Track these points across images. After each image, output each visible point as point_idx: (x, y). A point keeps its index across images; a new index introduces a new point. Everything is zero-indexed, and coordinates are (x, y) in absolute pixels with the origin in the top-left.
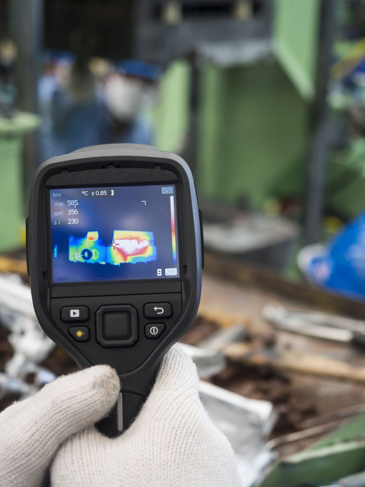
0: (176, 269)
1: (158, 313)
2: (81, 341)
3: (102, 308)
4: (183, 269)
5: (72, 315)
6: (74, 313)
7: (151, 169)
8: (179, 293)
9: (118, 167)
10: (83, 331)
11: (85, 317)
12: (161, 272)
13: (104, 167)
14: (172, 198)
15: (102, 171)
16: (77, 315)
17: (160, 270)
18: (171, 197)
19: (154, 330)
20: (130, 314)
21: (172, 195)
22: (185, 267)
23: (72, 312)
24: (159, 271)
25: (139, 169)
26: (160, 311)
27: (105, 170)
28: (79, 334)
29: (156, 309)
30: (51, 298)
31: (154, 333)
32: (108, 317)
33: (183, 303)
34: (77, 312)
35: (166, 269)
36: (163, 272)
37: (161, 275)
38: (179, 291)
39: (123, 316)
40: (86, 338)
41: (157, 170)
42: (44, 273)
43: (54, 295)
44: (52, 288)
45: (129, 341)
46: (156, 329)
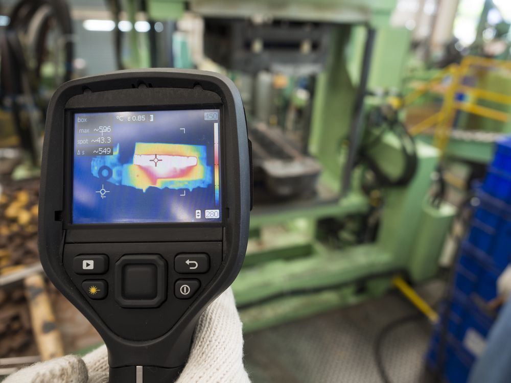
0: (218, 211)
1: (191, 268)
2: (95, 298)
3: (124, 258)
4: (225, 212)
5: (85, 267)
6: (88, 265)
7: (190, 90)
8: (220, 241)
9: (150, 86)
10: (97, 287)
11: (101, 269)
12: (200, 214)
13: (134, 87)
14: (216, 126)
15: (132, 91)
16: (91, 267)
18: (215, 124)
19: (185, 289)
20: (157, 268)
21: (216, 121)
22: (228, 209)
23: (85, 262)
24: (198, 213)
25: (175, 89)
26: (194, 265)
27: (136, 89)
28: (93, 290)
29: (188, 262)
30: (65, 243)
31: (185, 294)
32: (130, 270)
33: (224, 255)
34: (91, 262)
35: (206, 211)
36: (203, 214)
37: (200, 217)
38: (220, 238)
39: (147, 269)
40: (101, 296)
41: (198, 90)
42: (57, 213)
43: (69, 239)
44: (68, 231)
45: (153, 302)
46: (187, 288)
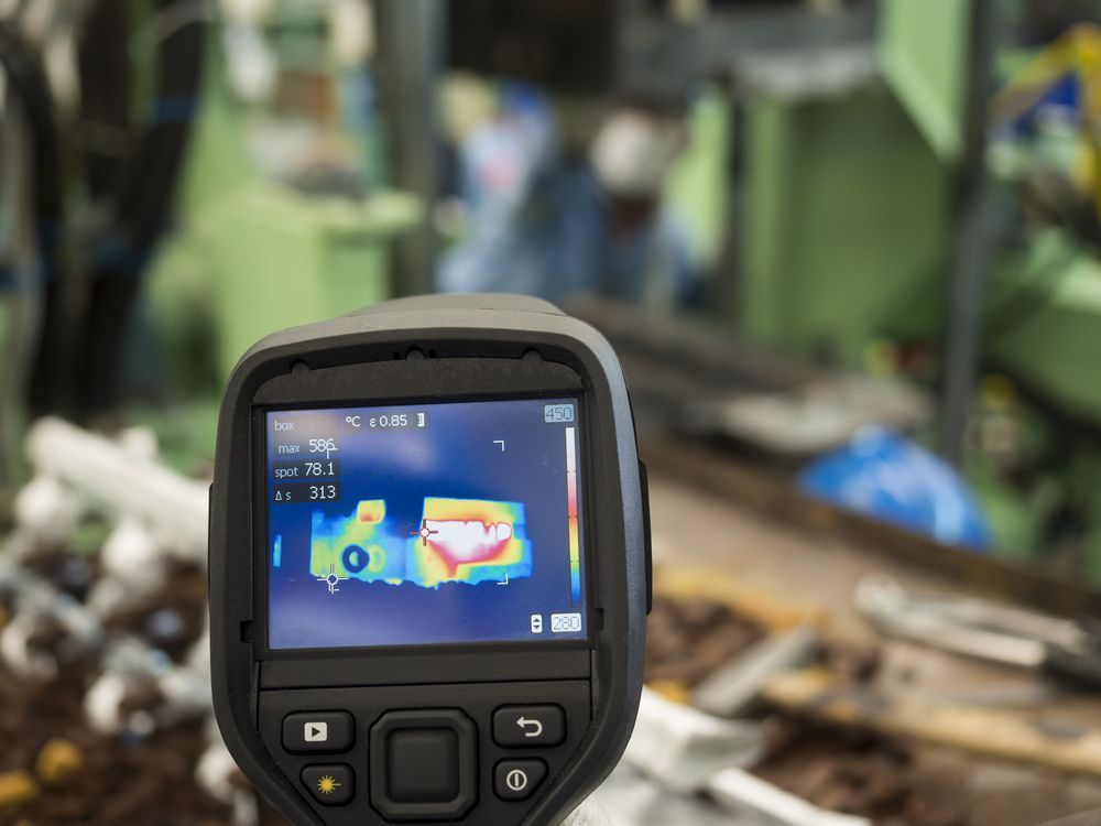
0: (579, 615)
1: (528, 735)
2: (330, 803)
3: (386, 717)
4: (594, 618)
5: (308, 737)
6: (315, 732)
7: (516, 361)
8: (585, 679)
9: (432, 355)
10: (336, 779)
11: (343, 741)
12: (540, 624)
13: (397, 357)
14: (570, 433)
15: (392, 366)
16: (322, 737)
17: (539, 617)
18: (568, 430)
19: (517, 779)
20: (456, 735)
21: (569, 425)
22: (601, 611)
23: (308, 727)
24: (537, 620)
25: (485, 360)
26: (534, 728)
27: (402, 362)
28: (327, 785)
29: (521, 722)
30: (260, 689)
31: (517, 788)
32: (401, 741)
33: (595, 708)
34: (322, 727)
35: (553, 616)
36: (547, 623)
37: (540, 630)
38: (585, 673)
39: (438, 740)
40: (342, 797)
41: (532, 361)
42: (244, 626)
43: (268, 681)
44: (264, 664)
45: (453, 807)
46: (520, 776)
